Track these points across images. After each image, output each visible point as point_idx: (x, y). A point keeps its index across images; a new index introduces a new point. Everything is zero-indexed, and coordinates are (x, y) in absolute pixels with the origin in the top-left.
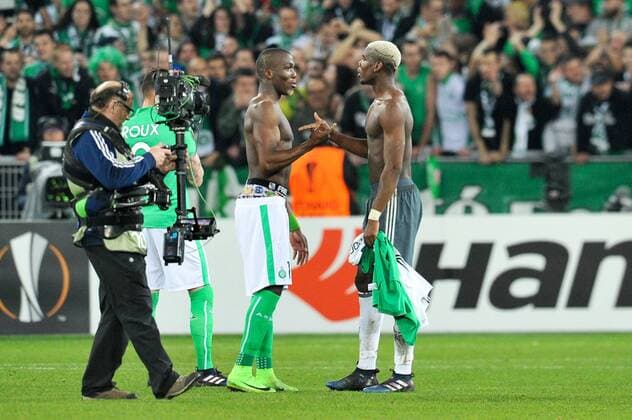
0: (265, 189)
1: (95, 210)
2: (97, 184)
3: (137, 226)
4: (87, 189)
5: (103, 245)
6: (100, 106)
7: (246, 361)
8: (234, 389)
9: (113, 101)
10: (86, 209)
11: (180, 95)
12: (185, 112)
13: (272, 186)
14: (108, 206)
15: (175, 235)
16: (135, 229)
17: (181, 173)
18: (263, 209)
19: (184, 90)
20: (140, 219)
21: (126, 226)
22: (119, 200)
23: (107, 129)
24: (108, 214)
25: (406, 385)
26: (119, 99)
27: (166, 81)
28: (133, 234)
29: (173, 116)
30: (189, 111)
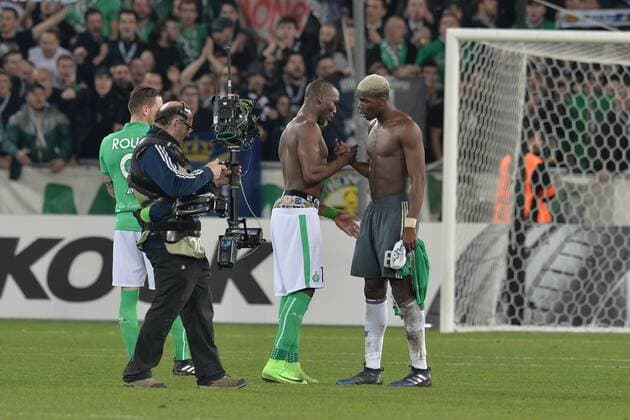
0: (303, 200)
1: (159, 216)
2: (161, 193)
3: (196, 232)
4: (152, 198)
5: (165, 248)
6: (163, 124)
7: (281, 355)
8: (268, 380)
9: (176, 119)
10: (150, 215)
11: (237, 117)
12: (240, 133)
13: (310, 198)
14: (170, 213)
15: (229, 243)
16: (193, 235)
17: (233, 187)
18: (302, 219)
19: (240, 112)
20: (198, 226)
21: (186, 232)
22: (180, 208)
23: (169, 144)
24: (171, 220)
25: (425, 379)
26: (181, 117)
27: (225, 104)
28: (192, 239)
29: (231, 135)
30: (243, 132)
